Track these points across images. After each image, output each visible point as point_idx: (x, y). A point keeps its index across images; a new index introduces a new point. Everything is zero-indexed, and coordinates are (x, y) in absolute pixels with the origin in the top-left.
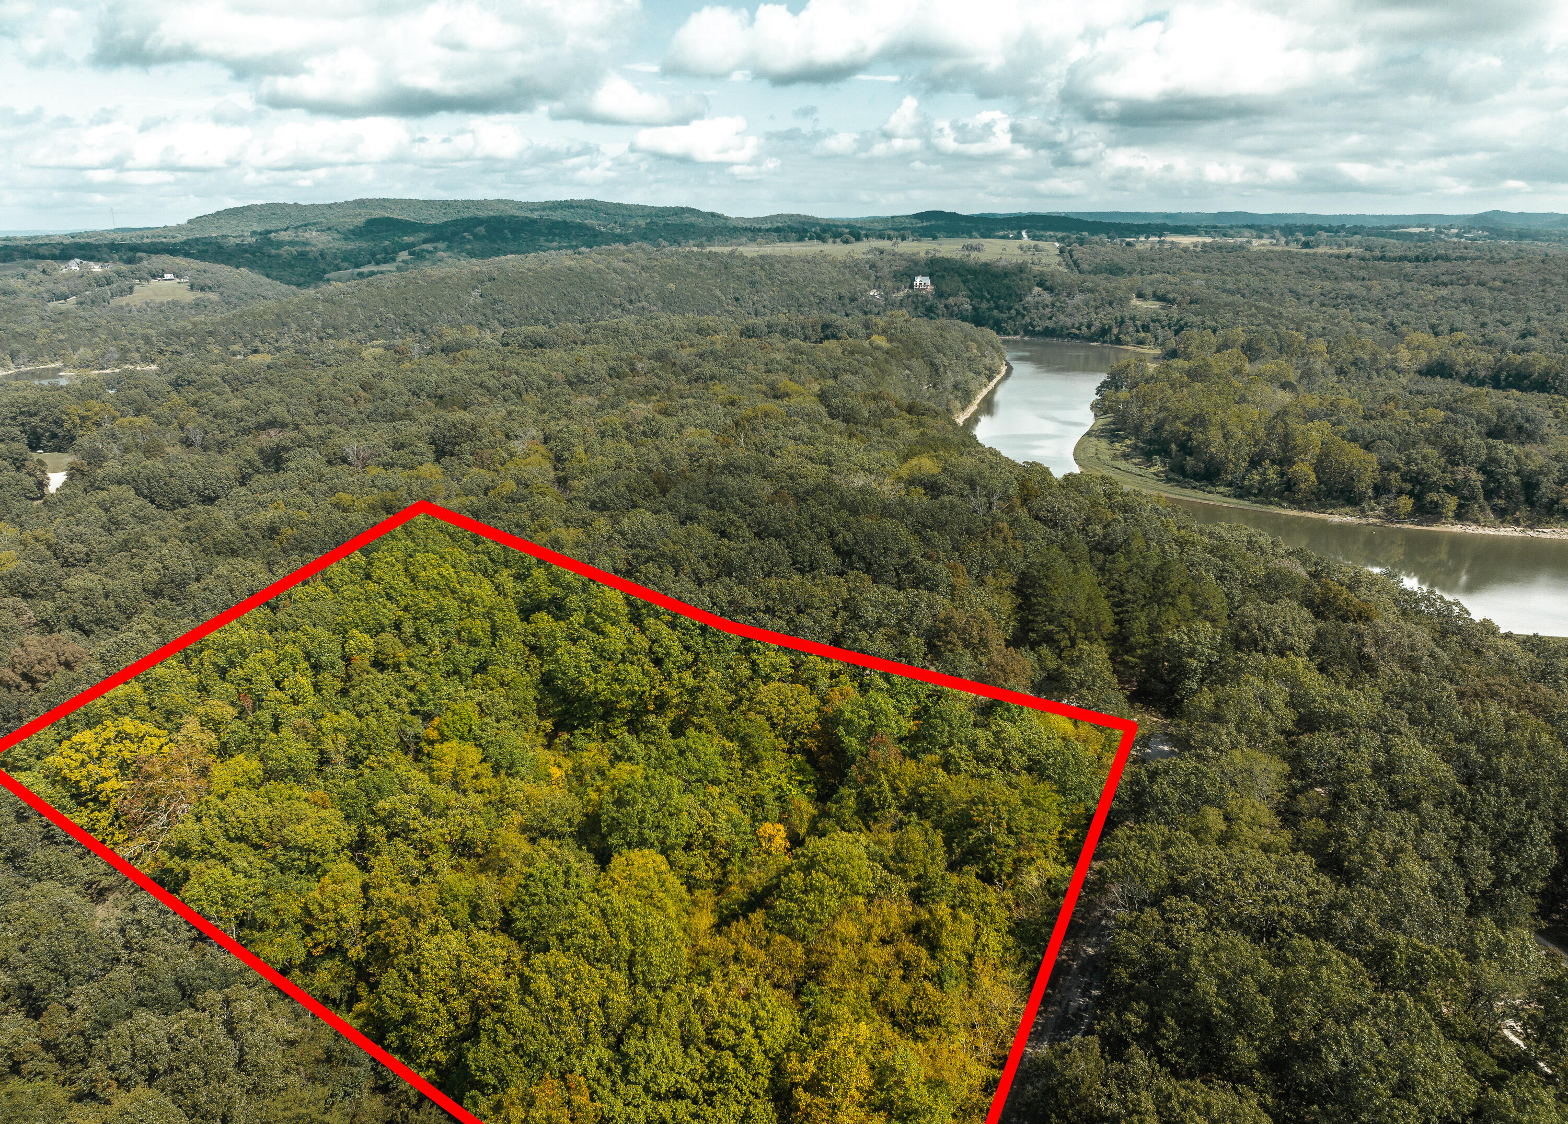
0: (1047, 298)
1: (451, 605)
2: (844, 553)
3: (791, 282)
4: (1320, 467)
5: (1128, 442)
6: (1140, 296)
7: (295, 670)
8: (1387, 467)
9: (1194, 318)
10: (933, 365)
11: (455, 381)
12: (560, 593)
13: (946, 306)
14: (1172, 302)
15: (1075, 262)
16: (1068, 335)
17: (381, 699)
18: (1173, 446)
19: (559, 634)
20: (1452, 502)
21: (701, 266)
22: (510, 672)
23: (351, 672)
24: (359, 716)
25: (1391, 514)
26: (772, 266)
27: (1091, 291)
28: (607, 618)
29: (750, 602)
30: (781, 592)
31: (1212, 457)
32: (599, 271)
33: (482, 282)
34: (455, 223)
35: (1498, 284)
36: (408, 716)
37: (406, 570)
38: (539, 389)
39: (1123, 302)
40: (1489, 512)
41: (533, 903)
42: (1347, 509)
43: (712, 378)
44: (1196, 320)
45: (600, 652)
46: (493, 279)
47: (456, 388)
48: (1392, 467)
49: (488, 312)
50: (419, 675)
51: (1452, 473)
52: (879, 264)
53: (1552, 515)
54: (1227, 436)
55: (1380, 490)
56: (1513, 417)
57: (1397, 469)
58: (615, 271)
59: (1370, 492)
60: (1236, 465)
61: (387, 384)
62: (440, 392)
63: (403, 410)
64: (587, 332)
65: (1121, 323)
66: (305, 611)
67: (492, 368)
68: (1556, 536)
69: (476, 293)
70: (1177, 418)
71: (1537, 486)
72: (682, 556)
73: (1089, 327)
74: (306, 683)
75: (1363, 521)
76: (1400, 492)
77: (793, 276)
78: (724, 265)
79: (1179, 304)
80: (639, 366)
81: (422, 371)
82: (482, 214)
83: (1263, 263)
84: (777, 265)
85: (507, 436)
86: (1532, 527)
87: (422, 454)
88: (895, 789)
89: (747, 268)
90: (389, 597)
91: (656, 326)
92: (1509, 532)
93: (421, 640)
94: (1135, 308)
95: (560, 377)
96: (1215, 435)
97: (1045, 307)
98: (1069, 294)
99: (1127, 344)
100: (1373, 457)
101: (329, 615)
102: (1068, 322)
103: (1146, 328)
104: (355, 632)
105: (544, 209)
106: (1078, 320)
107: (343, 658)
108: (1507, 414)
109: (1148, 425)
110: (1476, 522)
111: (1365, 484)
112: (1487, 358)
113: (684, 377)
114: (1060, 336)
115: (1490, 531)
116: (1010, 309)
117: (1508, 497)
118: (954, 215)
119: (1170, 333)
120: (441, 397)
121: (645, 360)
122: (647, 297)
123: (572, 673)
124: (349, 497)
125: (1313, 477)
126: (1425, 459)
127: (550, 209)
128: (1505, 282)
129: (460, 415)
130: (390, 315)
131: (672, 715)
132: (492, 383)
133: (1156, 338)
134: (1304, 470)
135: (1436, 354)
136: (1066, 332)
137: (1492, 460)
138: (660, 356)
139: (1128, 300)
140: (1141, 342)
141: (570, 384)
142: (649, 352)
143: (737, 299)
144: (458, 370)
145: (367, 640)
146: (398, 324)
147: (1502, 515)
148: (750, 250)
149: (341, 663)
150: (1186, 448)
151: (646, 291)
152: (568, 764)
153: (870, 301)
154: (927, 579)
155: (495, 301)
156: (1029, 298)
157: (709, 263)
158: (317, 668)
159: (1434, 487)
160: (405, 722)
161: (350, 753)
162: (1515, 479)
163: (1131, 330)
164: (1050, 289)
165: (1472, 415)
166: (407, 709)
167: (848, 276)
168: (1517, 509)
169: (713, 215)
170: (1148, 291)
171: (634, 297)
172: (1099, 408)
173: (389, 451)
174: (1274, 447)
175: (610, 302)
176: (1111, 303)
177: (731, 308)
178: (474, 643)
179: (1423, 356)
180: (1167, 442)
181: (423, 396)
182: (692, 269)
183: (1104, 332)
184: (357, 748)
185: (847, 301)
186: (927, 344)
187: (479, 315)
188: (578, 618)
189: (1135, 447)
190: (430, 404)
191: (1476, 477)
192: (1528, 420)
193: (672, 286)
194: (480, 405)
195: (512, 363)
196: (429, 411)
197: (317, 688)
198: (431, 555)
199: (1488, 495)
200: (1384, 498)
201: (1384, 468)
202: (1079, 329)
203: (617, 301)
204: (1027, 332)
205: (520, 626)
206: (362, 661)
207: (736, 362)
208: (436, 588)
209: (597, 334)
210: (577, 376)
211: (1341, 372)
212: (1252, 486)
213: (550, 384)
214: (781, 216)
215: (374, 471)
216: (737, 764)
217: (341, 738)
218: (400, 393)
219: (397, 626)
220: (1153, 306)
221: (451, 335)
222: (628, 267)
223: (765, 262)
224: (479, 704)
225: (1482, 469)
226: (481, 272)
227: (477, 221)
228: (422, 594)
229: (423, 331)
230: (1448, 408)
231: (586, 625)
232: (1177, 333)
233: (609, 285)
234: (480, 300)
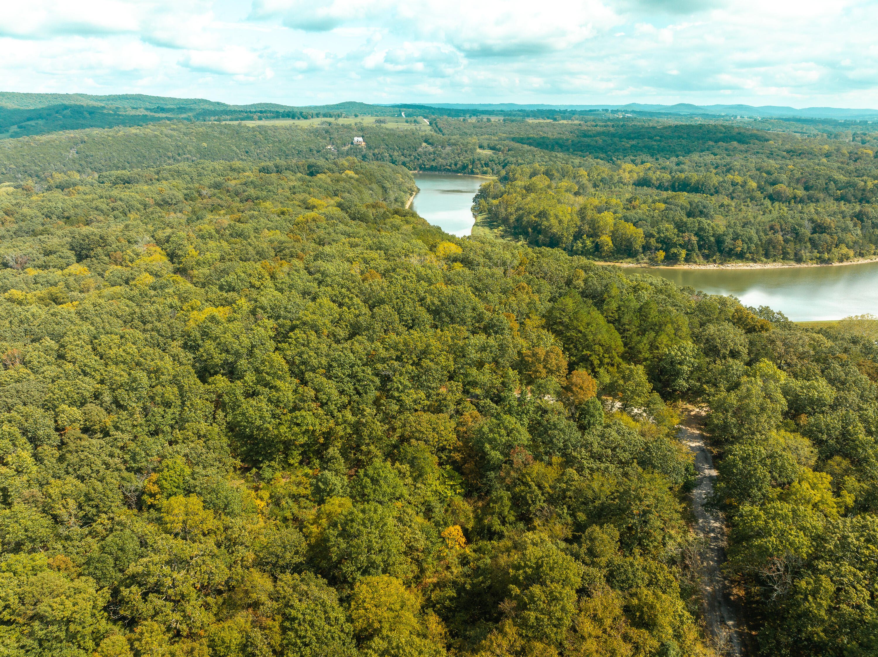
0: (431, 149)
1: (142, 376)
2: (435, 312)
3: (280, 141)
4: (614, 235)
5: (501, 228)
6: (481, 147)
7: (14, 445)
8: (648, 235)
9: (512, 159)
10: (383, 187)
11: (76, 206)
12: (231, 358)
13: (374, 154)
14: (499, 150)
15: (439, 129)
16: (444, 170)
17: (99, 462)
18: (530, 230)
19: (238, 392)
20: (684, 253)
21: (221, 133)
22: (203, 427)
23: (66, 440)
24: (82, 478)
25: (653, 261)
26: (266, 132)
27: (455, 144)
28: (275, 375)
29: (383, 353)
30: (406, 344)
31: (554, 235)
32: (156, 136)
33: (76, 144)
34: (49, 108)
35: (658, 138)
36: (125, 474)
37: (94, 349)
38: (138, 210)
39: (473, 151)
40: (701, 257)
41: (306, 645)
42: (629, 260)
43: (257, 198)
44: (514, 160)
45: (277, 403)
46: (83, 142)
47: (78, 211)
48: (652, 236)
49: (83, 163)
50: (126, 437)
51: (682, 237)
52: (331, 130)
53: (731, 257)
54: (560, 222)
55: (646, 248)
56: (697, 206)
57: (653, 236)
58: (166, 136)
59: (641, 250)
60: (567, 238)
61: (25, 210)
62: (66, 214)
63: (41, 228)
64: (158, 173)
65: (473, 162)
66: (13, 392)
67: (101, 197)
68: (733, 268)
69: (73, 151)
70: (530, 213)
71: (723, 242)
72: (320, 323)
73: (456, 165)
74: (26, 455)
75: (639, 266)
76: (657, 249)
77: (280, 138)
78: (237, 132)
79: (503, 152)
80: (204, 192)
81: (50, 201)
82: (66, 102)
83: (539, 128)
84: (269, 132)
85: (129, 242)
86: (722, 264)
87: (68, 257)
88: (540, 487)
89: (251, 133)
90: (85, 374)
91: (203, 168)
92: (711, 267)
93: (120, 406)
94: (479, 154)
95: (151, 202)
96: (553, 221)
97: (430, 154)
98: (442, 147)
99: (477, 174)
100: (641, 230)
101: (37, 395)
102: (444, 162)
103: (487, 165)
104: (64, 407)
105: (108, 100)
106: (449, 161)
107: (57, 429)
108: (694, 205)
109: (512, 218)
110: (695, 262)
111: (638, 246)
112: (667, 176)
113: (238, 199)
114: (440, 170)
115: (702, 267)
116: (410, 155)
117: (709, 249)
118: (362, 104)
119: (500, 168)
120: (68, 218)
121: (206, 188)
122: (190, 152)
123: (258, 422)
124: (19, 292)
125: (611, 244)
126: (667, 230)
127: (113, 100)
128: (661, 137)
129: (85, 230)
130: (13, 166)
131: (339, 445)
132: (104, 207)
133: (493, 170)
134: (606, 239)
135: (642, 174)
136: (443, 168)
137: (701, 229)
138: (217, 186)
139: (475, 149)
140: (485, 173)
141: (160, 205)
142: (207, 184)
143: (247, 152)
144: (76, 199)
145: (76, 412)
146: (19, 172)
147: (707, 258)
148: (250, 124)
149: (55, 435)
150: (537, 229)
151: (189, 148)
152: (266, 494)
153: (328, 152)
154: (495, 325)
155: (87, 156)
156: (420, 149)
157: (226, 131)
158: (35, 441)
159: (675, 245)
160: (123, 479)
161: (81, 514)
162: (712, 239)
163: (479, 166)
164: (431, 144)
165: (678, 206)
166: (123, 467)
167: (313, 138)
168: (714, 254)
169: (218, 103)
170: (485, 144)
171: (181, 151)
172: (477, 210)
173: (41, 256)
174: (586, 227)
175: (165, 155)
176: (466, 151)
177: (244, 157)
178: (168, 405)
179: (635, 176)
180: (526, 228)
181: (54, 217)
182: (216, 134)
183: (464, 167)
184: (87, 508)
185: (315, 152)
186: (378, 174)
187: (77, 165)
188: (250, 377)
189: (506, 231)
190: (61, 223)
191: (694, 239)
192: (704, 207)
193: (205, 144)
194: (98, 222)
195: (115, 193)
196: (61, 228)
197: (38, 458)
198: (114, 336)
199: (700, 247)
200: (649, 253)
201: (646, 236)
202: (450, 166)
203: (170, 154)
204: (421, 169)
205: (202, 387)
206: (74, 431)
207: (270, 187)
208: (124, 363)
209: (165, 174)
210: (163, 200)
211: (595, 186)
212: (578, 250)
213: (145, 206)
214: (260, 104)
215: (32, 272)
216: (409, 481)
217: (72, 503)
218: (37, 217)
219: (97, 396)
220: (488, 152)
221: (59, 177)
222: (175, 133)
223: (262, 130)
224: (186, 455)
225: (696, 234)
226: (75, 137)
227: (66, 107)
228: (112, 368)
229: (38, 176)
230: (665, 203)
231: (258, 382)
232: (504, 167)
233: (163, 145)
234: (76, 156)
